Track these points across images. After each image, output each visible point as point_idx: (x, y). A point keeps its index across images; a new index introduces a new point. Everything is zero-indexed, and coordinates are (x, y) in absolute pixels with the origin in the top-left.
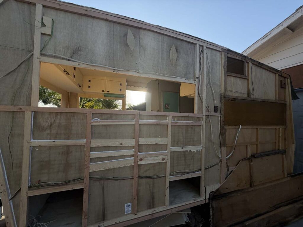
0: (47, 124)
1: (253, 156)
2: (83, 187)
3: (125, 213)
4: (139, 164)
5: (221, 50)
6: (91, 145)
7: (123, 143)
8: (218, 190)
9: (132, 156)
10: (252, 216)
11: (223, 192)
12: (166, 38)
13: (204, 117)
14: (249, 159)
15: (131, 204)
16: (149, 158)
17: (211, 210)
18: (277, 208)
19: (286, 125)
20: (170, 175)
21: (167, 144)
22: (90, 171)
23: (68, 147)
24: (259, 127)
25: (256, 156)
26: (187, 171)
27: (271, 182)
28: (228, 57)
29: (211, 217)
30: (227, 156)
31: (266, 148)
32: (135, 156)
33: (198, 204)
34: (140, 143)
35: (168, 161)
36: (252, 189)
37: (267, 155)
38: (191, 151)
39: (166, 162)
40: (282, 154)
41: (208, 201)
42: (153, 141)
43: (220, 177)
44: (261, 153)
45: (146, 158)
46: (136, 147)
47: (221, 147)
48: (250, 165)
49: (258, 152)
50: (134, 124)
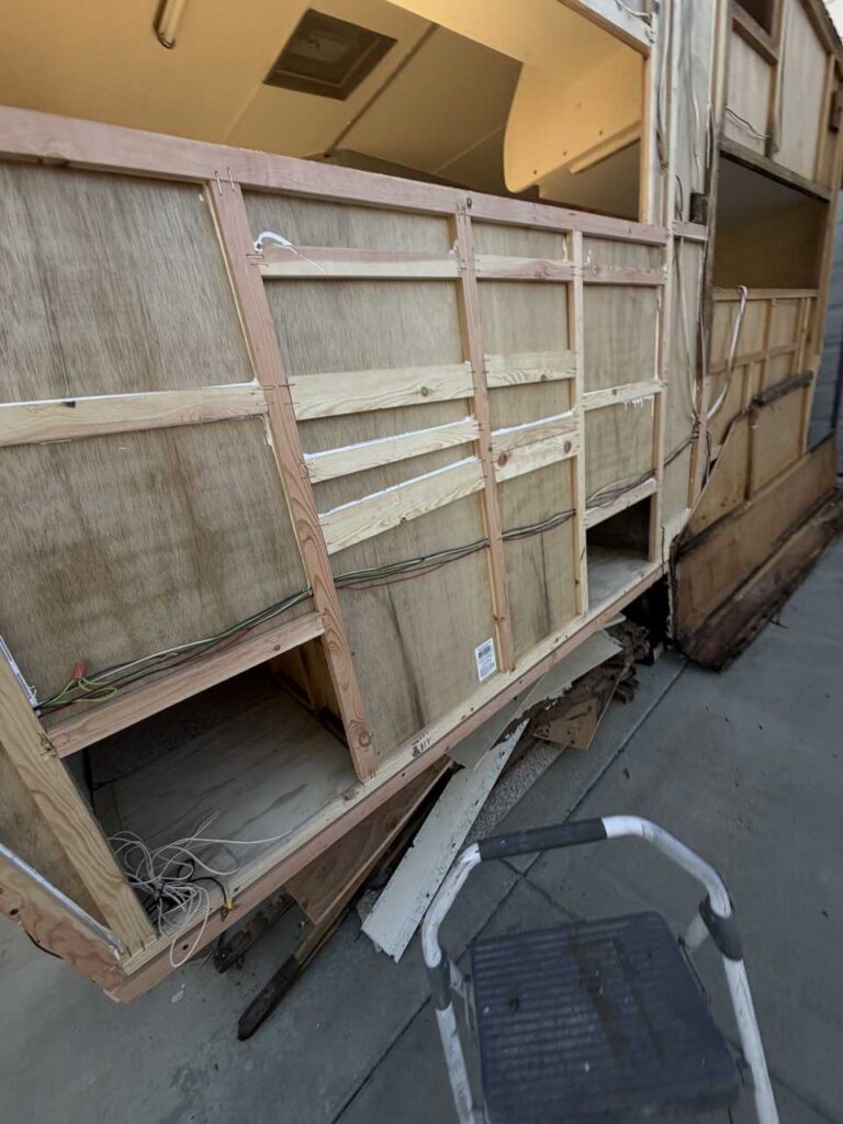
1: (758, 402)
2: (322, 631)
3: (481, 679)
4: (498, 480)
6: (297, 412)
7: (431, 387)
8: (687, 528)
9: (471, 447)
11: (697, 530)
13: (670, 243)
14: (750, 414)
15: (490, 642)
16: (528, 450)
18: (785, 541)
19: (816, 287)
20: (588, 507)
21: (570, 381)
22: (331, 549)
24: (775, 294)
25: (764, 399)
26: (623, 483)
29: (671, 611)
30: (710, 409)
31: (777, 371)
32: (484, 447)
33: (649, 584)
34: (492, 382)
35: (579, 451)
36: (749, 503)
37: (784, 392)
38: (630, 405)
39: (573, 460)
40: (806, 386)
41: (667, 568)
42: (531, 367)
43: (691, 485)
44: (768, 389)
45: (517, 452)
46: (482, 404)
47: (699, 377)
48: (751, 430)
49: (765, 386)
50: (453, 274)
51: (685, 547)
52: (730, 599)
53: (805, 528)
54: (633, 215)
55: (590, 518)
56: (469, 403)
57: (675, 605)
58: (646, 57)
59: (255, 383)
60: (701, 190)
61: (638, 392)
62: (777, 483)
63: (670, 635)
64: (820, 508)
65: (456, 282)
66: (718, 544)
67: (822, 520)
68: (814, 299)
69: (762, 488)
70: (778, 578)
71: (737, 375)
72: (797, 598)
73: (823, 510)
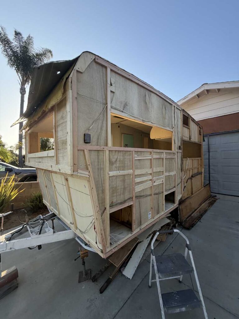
0: (114, 160)
1: (192, 176)
2: (132, 204)
3: (149, 219)
4: (154, 185)
5: (181, 110)
6: (135, 174)
8: (181, 198)
9: (151, 180)
10: (193, 211)
11: (183, 199)
12: (161, 99)
13: (176, 153)
14: (191, 178)
15: (150, 212)
16: (157, 181)
17: (179, 211)
18: (201, 205)
19: (201, 157)
20: (165, 191)
21: (163, 172)
22: (136, 192)
23: (124, 175)
24: (194, 159)
25: (193, 176)
26: (170, 188)
27: (198, 191)
28: (183, 115)
29: (179, 215)
30: (184, 177)
31: (196, 171)
32: (152, 180)
33: (175, 208)
34: (154, 171)
35: (164, 182)
36: (193, 196)
37: (197, 175)
38: (171, 175)
39: (163, 183)
40: (201, 174)
41: (178, 206)
42: (159, 169)
43: (181, 190)
44: (194, 174)
45: (156, 181)
46: (152, 174)
47: (182, 171)
48: (191, 182)
49: (193, 174)
50: (151, 158)
51: (181, 202)
52: (191, 215)
53: (205, 203)
54: (171, 150)
55: (166, 193)
56: (151, 174)
57: (180, 214)
58: (172, 132)
59: (132, 170)
60: (180, 145)
61: (172, 173)
62: (198, 192)
63: (179, 221)
64: (208, 199)
65: (151, 159)
66: (187, 202)
67: (208, 202)
68: (201, 159)
69: (195, 193)
70: (200, 212)
71: (188, 172)
72: (203, 217)
73: (208, 200)
